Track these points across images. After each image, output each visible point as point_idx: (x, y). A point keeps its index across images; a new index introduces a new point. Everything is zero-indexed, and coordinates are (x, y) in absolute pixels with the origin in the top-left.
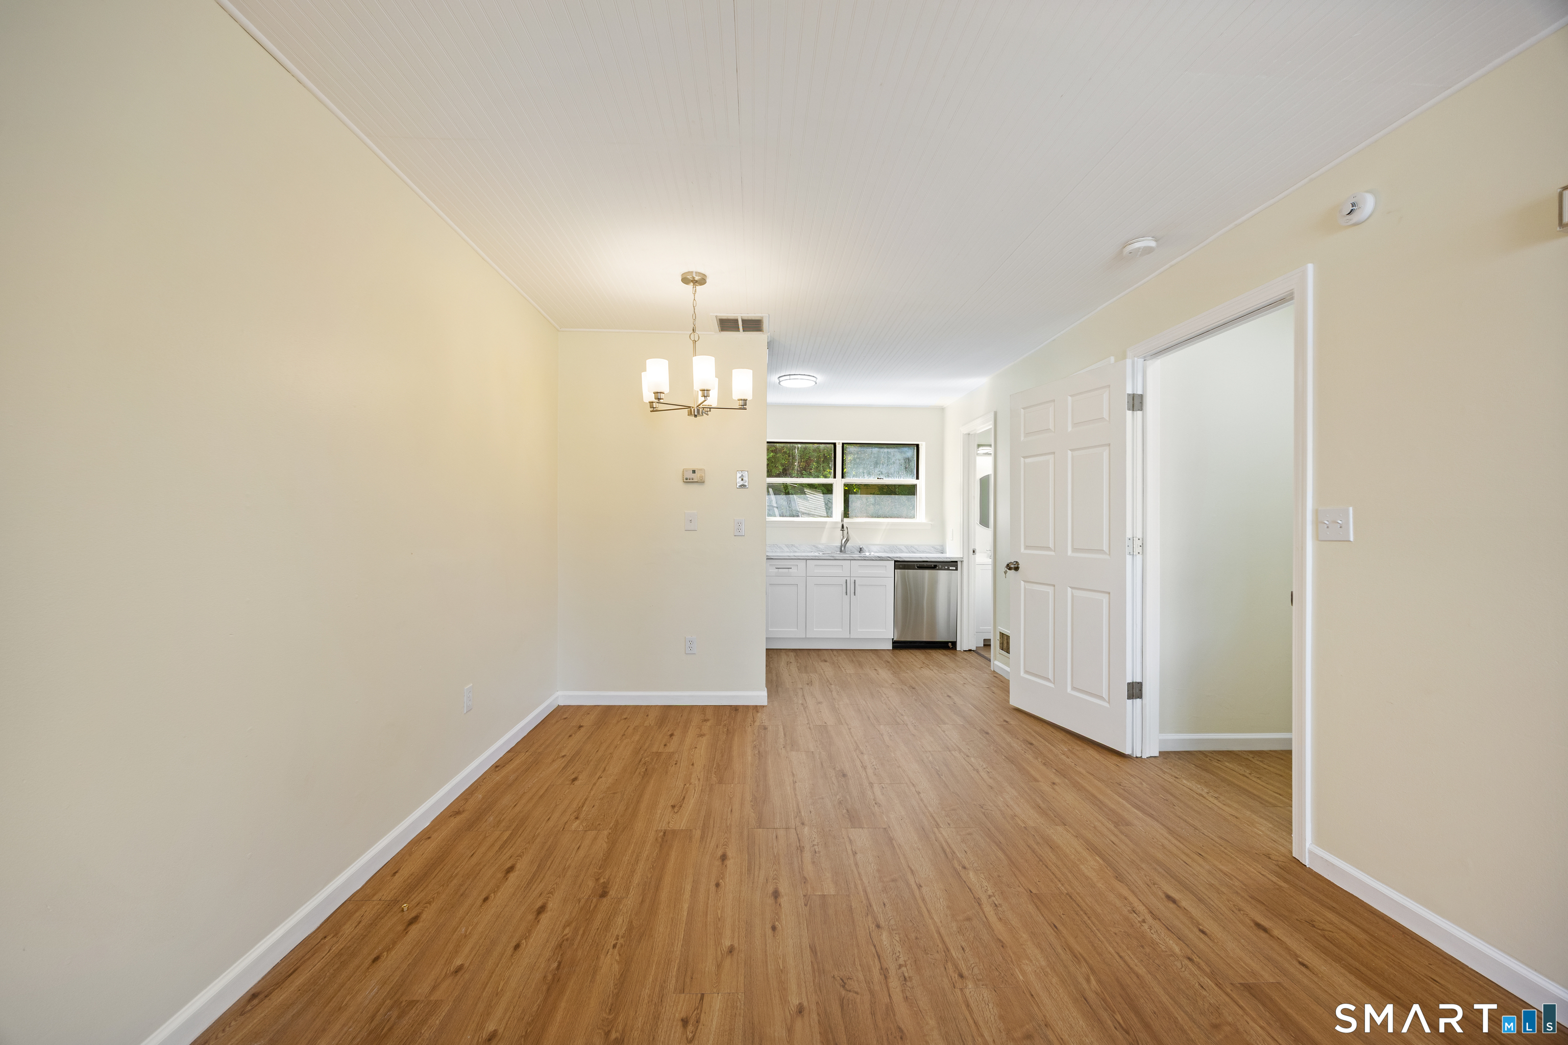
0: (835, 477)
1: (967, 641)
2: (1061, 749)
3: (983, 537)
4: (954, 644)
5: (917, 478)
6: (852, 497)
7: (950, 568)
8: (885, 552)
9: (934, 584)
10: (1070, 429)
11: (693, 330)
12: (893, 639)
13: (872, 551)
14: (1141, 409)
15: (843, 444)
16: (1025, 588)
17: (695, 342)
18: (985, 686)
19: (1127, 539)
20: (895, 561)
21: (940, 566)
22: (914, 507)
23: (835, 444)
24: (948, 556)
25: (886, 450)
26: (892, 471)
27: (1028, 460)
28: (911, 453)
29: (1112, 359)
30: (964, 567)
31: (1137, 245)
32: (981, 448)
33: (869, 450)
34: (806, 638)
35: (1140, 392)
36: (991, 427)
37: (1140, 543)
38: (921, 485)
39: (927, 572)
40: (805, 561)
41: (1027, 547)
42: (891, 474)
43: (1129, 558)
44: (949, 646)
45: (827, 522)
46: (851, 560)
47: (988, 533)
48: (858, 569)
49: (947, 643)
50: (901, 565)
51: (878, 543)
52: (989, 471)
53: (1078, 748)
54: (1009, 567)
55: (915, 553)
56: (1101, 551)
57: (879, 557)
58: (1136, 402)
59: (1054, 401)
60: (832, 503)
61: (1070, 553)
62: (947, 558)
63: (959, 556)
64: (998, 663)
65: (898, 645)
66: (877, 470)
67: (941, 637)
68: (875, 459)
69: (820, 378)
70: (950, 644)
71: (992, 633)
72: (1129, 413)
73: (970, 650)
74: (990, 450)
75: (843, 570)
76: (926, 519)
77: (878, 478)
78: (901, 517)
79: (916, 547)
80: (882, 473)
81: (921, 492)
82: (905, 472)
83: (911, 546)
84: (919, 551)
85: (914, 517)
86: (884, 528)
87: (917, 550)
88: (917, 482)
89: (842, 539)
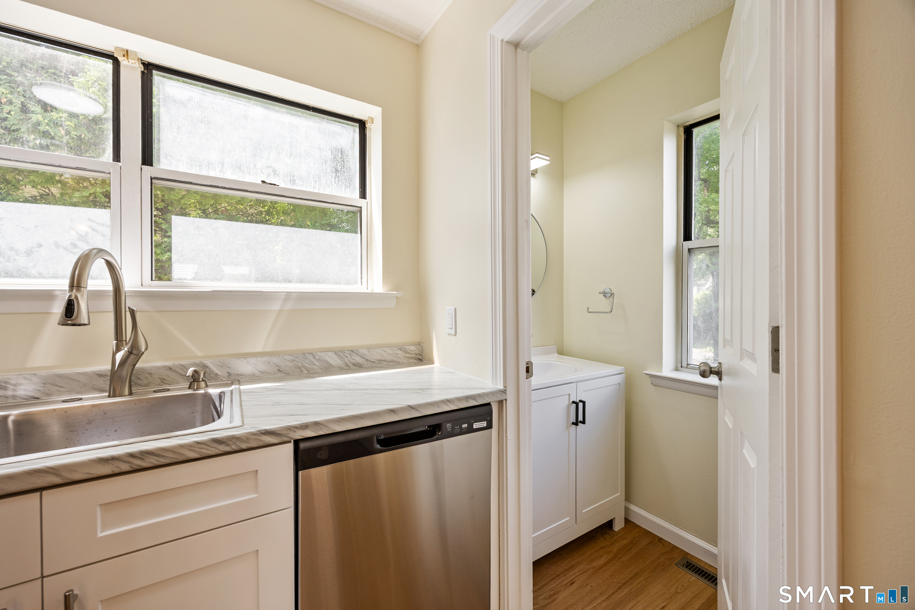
20: (297, 442)
24: (471, 392)
26: (303, 171)
30: (506, 418)
62: (468, 397)
63: (496, 389)
76: (383, 284)
77: (263, 182)
78: (324, 282)
79: (365, 351)
80: (277, 172)
81: (371, 225)
82: (333, 180)
83: (352, 351)
84: (372, 360)
85: (356, 283)
86: (278, 308)
87: (367, 360)
88: (362, 203)
89: (117, 350)
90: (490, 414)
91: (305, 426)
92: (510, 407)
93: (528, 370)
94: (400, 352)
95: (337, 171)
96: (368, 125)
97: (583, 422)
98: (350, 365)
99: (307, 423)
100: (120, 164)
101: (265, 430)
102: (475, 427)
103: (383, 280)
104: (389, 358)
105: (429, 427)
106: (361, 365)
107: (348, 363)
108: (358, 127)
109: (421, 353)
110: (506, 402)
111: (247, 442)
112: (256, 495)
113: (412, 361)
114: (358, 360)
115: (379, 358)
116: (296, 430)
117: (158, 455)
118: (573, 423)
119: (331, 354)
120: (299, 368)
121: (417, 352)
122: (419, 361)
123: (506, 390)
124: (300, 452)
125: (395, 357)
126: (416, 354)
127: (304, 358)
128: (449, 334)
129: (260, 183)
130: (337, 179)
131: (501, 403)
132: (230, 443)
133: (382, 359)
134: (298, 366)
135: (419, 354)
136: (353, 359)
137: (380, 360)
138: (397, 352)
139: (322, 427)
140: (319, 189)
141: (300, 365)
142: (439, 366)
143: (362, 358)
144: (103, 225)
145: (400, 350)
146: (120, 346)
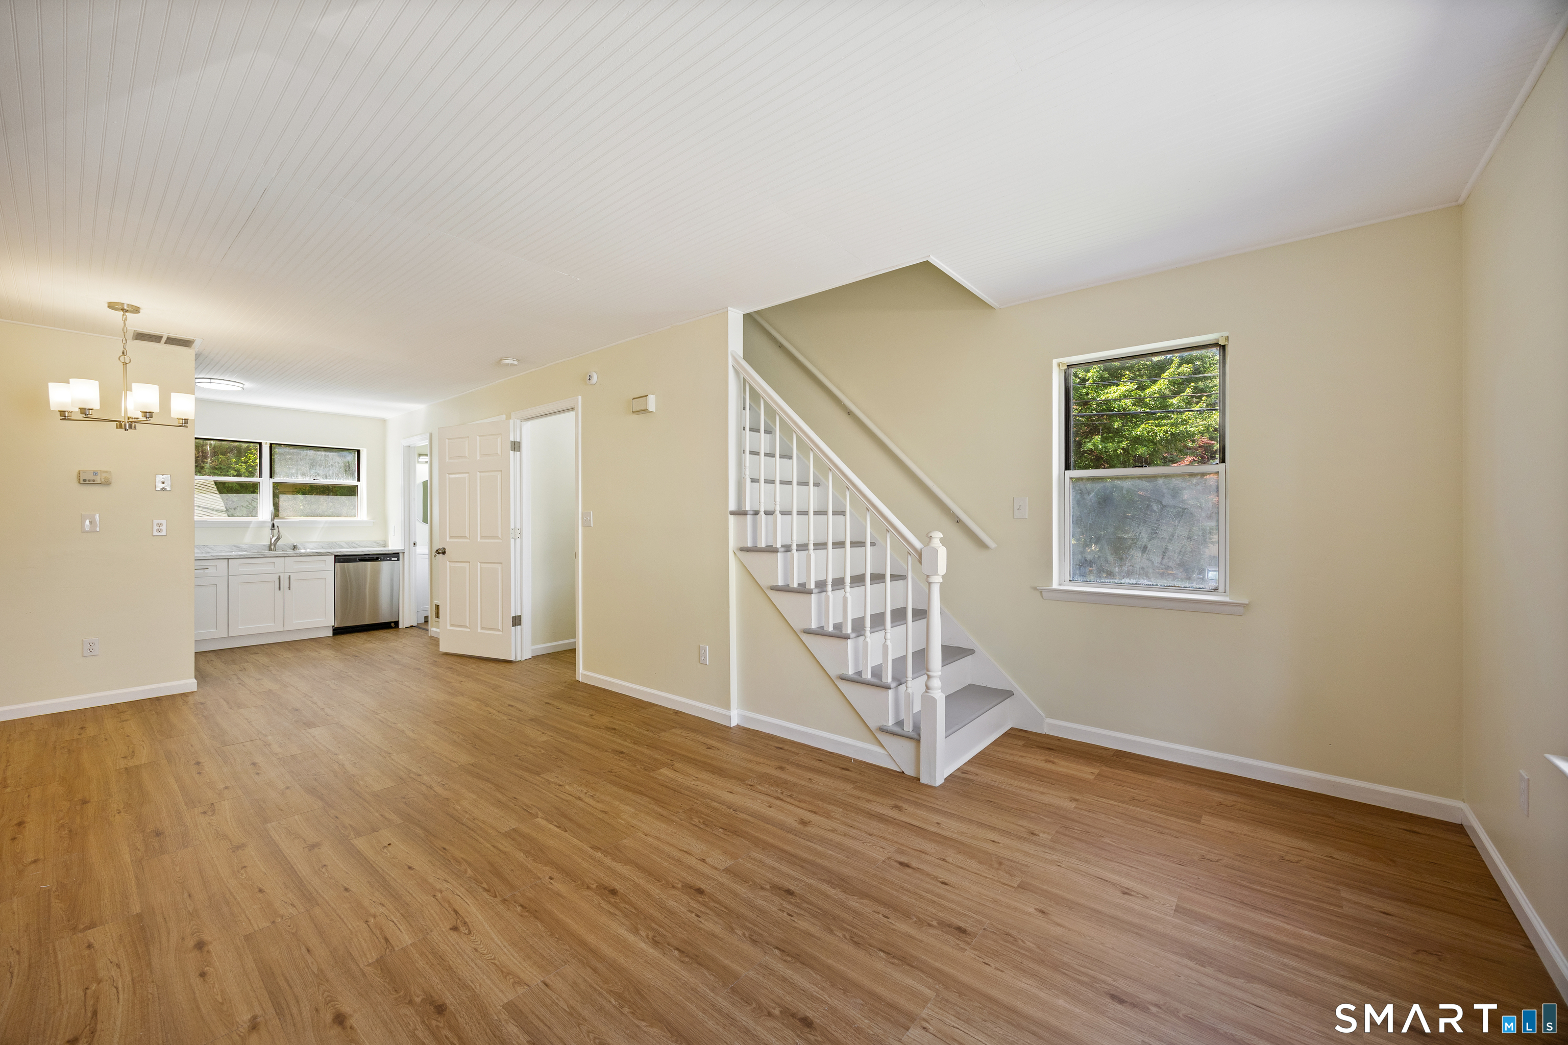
0: (260, 476)
1: (407, 619)
2: (472, 667)
3: (422, 532)
4: (397, 623)
5: (359, 480)
6: (282, 498)
7: (392, 559)
8: (323, 548)
9: (376, 574)
10: (478, 458)
11: (123, 353)
12: (333, 626)
13: (308, 548)
14: (519, 451)
15: (271, 444)
16: (450, 566)
17: (125, 364)
18: (421, 645)
19: (511, 529)
20: (335, 556)
21: (382, 558)
22: (355, 506)
23: (260, 444)
24: (390, 549)
25: (323, 453)
26: (331, 472)
27: (452, 476)
28: (351, 458)
29: (504, 416)
30: (405, 559)
31: (507, 362)
32: (421, 457)
33: (304, 452)
34: (228, 637)
35: (518, 441)
36: (427, 443)
37: (519, 531)
38: (362, 487)
39: (369, 564)
40: (226, 560)
41: (451, 537)
42: (329, 476)
43: (512, 541)
44: (392, 626)
45: (251, 521)
46: (283, 557)
47: (426, 527)
48: (292, 565)
49: (390, 623)
50: (340, 559)
51: (315, 541)
52: (427, 478)
53: (483, 665)
54: (438, 552)
55: (356, 548)
56: (497, 538)
57: (316, 553)
58: (516, 446)
59: (468, 437)
60: (258, 503)
61: (479, 540)
62: (389, 550)
63: (401, 549)
64: (433, 630)
65: (338, 631)
66: (313, 472)
67: (385, 618)
68: (311, 461)
69: (248, 385)
70: (393, 624)
71: (429, 611)
72: (512, 453)
73: (412, 626)
74: (427, 459)
75: (276, 566)
76: (367, 517)
77: (314, 480)
78: (340, 516)
80: (319, 475)
81: (362, 492)
82: (344, 475)
83: (353, 542)
85: (355, 516)
86: (322, 526)
88: (358, 483)
89: (272, 538)
90: (399, 556)
91: (338, 552)
92: (406, 555)
93: (415, 544)
95: (346, 471)
96: (361, 452)
103: (367, 515)
108: (357, 452)
116: (335, 553)
119: (343, 543)
123: (404, 550)
128: (393, 537)
129: (312, 480)
130: (346, 475)
131: (403, 554)
138: (373, 544)
139: (343, 553)
140: (338, 479)
146: (273, 536)
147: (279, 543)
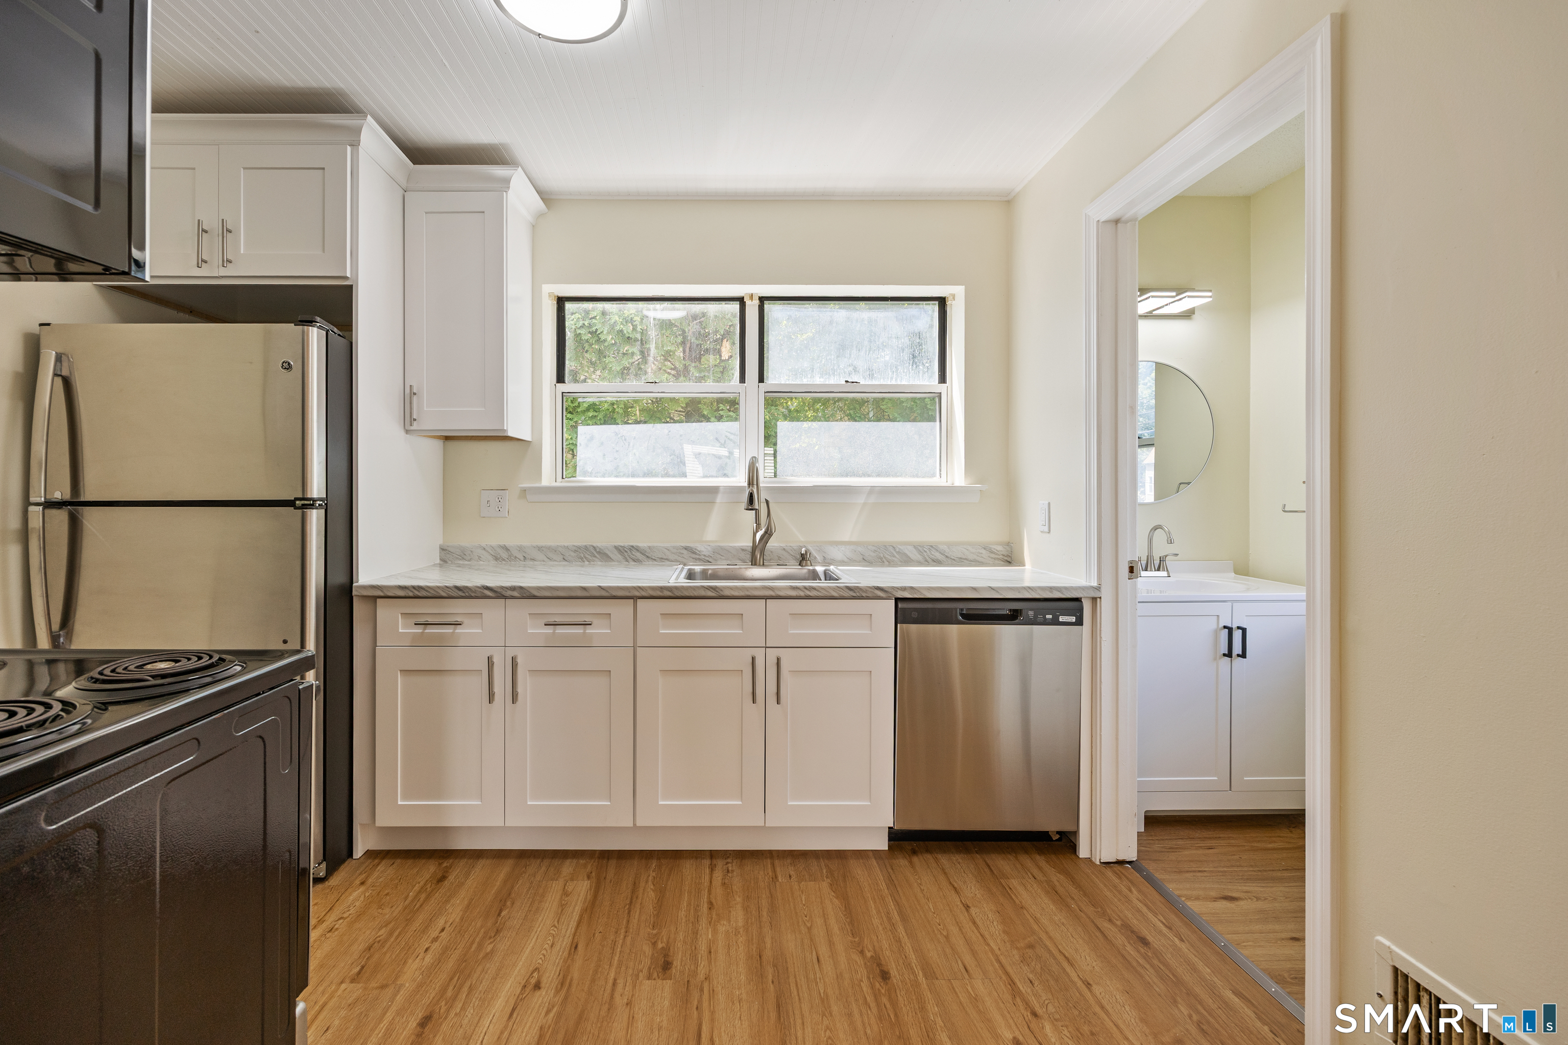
1: (1103, 833)
4: (1071, 841)
5: (944, 379)
7: (1062, 619)
12: (890, 825)
13: (838, 568)
15: (762, 296)
20: (897, 600)
21: (1031, 613)
22: (935, 449)
25: (865, 314)
26: (881, 364)
28: (925, 322)
30: (1103, 617)
34: (636, 827)
38: (952, 394)
40: (631, 602)
42: (878, 369)
46: (766, 598)
51: (847, 541)
57: (848, 588)
63: (1087, 583)
66: (845, 362)
68: (843, 336)
70: (1059, 841)
76: (965, 477)
77: (847, 382)
78: (901, 476)
79: (944, 547)
80: (857, 370)
81: (951, 412)
82: (911, 367)
83: (932, 546)
84: (953, 558)
85: (933, 475)
86: (862, 502)
87: (947, 557)
88: (942, 388)
89: (757, 531)
90: (1081, 610)
91: (904, 589)
92: (1106, 606)
93: (1132, 570)
94: (984, 551)
95: (914, 357)
96: (948, 302)
97: (1243, 655)
98: (929, 560)
99: (905, 587)
100: (745, 384)
101: (878, 587)
102: (1061, 620)
103: (965, 473)
104: (971, 557)
105: (1010, 610)
106: (941, 562)
107: (927, 558)
108: (937, 304)
109: (1010, 555)
110: (1101, 601)
111: (866, 593)
112: (870, 632)
113: (999, 562)
114: (938, 556)
115: (960, 556)
116: (897, 590)
117: (818, 591)
118: (1224, 655)
119: (911, 548)
120: (881, 559)
121: (1005, 553)
122: (1008, 563)
123: (1100, 588)
124: (899, 609)
125: (978, 556)
126: (1004, 555)
127: (885, 550)
128: (1041, 532)
129: (844, 383)
130: (915, 366)
131: (1094, 600)
132: (856, 591)
133: (964, 557)
134: (880, 556)
135: (1008, 556)
136: (932, 555)
137: (961, 558)
138: (981, 551)
139: (916, 591)
140: (896, 380)
141: (882, 556)
142: (1030, 568)
143: (942, 554)
144: (734, 435)
145: (985, 549)
146: (758, 527)
147: (772, 543)
